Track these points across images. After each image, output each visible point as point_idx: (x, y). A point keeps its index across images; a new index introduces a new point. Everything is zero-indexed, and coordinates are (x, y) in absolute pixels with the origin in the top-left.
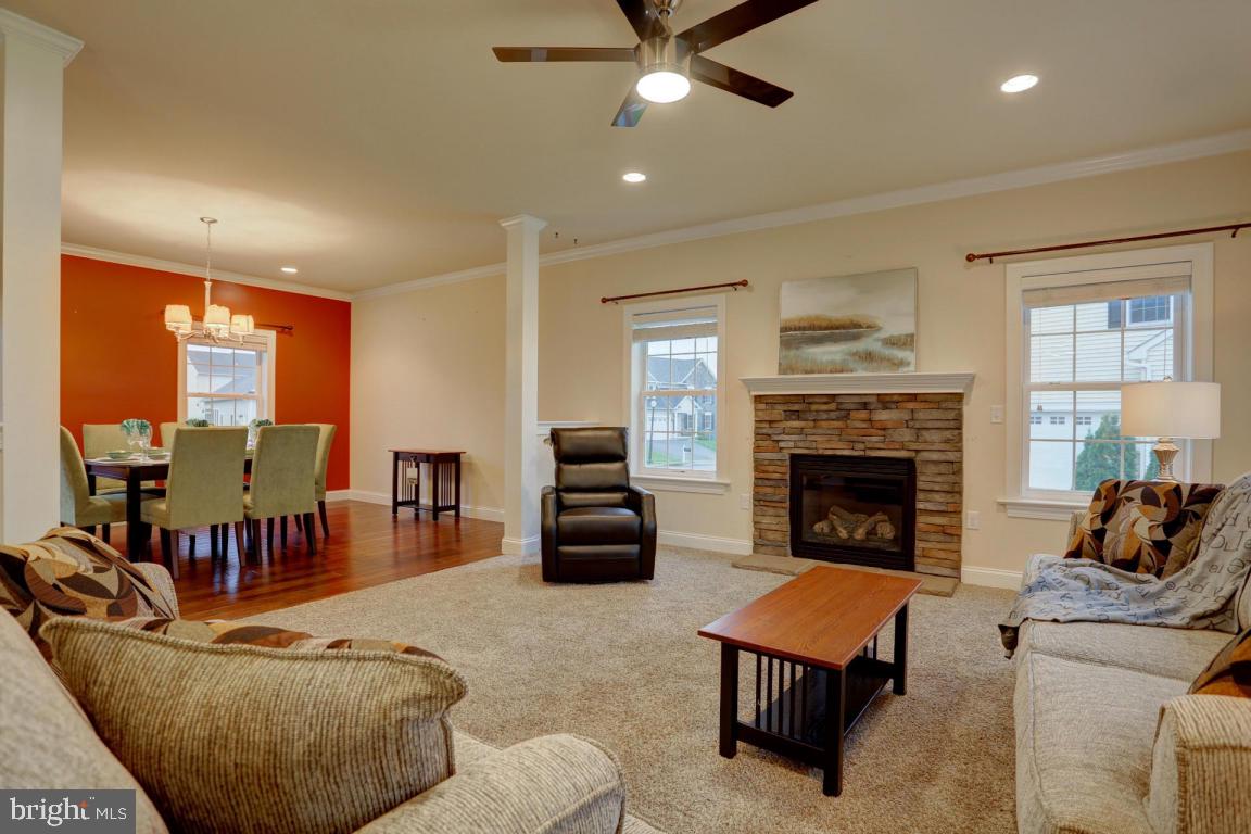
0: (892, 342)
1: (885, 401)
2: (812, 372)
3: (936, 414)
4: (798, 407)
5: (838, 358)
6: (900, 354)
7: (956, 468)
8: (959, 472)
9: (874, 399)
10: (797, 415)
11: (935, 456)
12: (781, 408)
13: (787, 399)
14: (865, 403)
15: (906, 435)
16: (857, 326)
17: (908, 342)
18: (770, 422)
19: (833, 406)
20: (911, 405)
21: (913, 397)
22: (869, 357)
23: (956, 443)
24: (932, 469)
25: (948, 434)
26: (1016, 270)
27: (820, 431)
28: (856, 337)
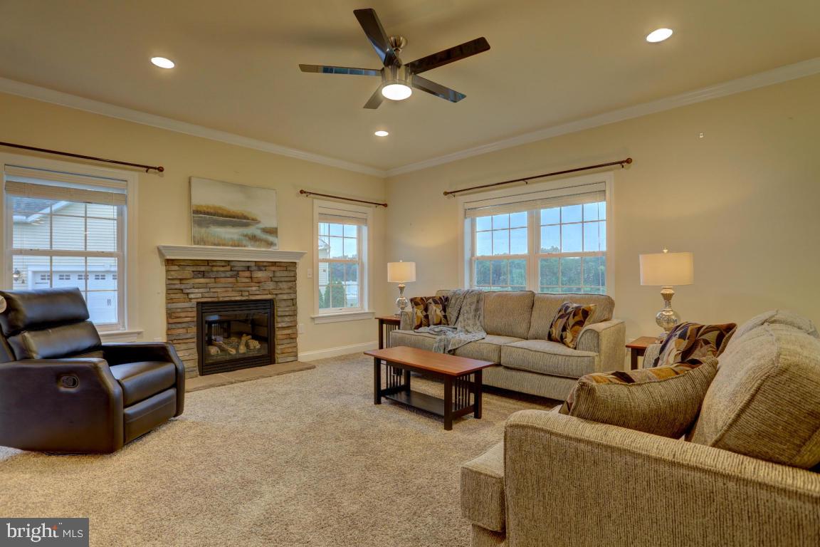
0: (266, 231)
1: (260, 266)
2: (219, 245)
3: (285, 274)
4: (204, 268)
5: (236, 237)
6: (271, 238)
7: (293, 301)
8: (294, 304)
9: (253, 264)
10: (203, 274)
11: (285, 297)
12: (191, 269)
13: (196, 263)
14: (248, 267)
15: (271, 286)
16: (246, 218)
17: (273, 232)
18: (181, 279)
19: (228, 268)
20: (273, 268)
21: (274, 264)
22: (254, 238)
23: (293, 289)
24: (284, 304)
25: (290, 284)
26: (318, 203)
27: (220, 285)
28: (246, 225)
